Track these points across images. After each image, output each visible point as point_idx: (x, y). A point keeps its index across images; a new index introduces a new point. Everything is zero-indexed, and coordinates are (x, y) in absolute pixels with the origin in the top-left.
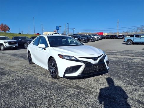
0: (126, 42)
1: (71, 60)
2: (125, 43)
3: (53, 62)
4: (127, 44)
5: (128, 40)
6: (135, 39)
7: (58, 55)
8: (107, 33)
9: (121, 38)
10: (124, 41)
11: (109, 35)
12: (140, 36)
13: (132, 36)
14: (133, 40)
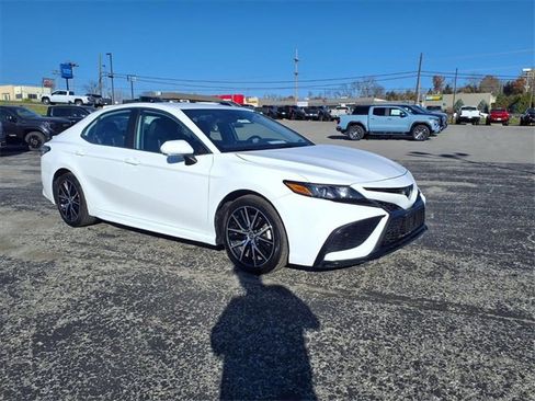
0: (343, 132)
1: (338, 199)
2: (340, 134)
3: (252, 212)
4: (348, 138)
5: (352, 124)
6: (371, 122)
7: (285, 182)
8: (256, 99)
9: (315, 119)
10: (339, 129)
11: (272, 107)
12: (387, 112)
13: (361, 110)
14: (365, 123)
